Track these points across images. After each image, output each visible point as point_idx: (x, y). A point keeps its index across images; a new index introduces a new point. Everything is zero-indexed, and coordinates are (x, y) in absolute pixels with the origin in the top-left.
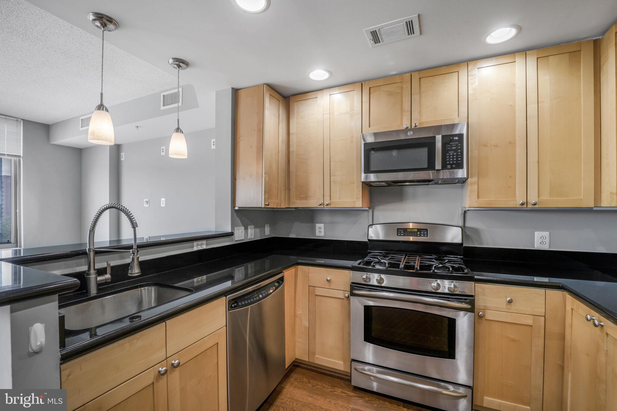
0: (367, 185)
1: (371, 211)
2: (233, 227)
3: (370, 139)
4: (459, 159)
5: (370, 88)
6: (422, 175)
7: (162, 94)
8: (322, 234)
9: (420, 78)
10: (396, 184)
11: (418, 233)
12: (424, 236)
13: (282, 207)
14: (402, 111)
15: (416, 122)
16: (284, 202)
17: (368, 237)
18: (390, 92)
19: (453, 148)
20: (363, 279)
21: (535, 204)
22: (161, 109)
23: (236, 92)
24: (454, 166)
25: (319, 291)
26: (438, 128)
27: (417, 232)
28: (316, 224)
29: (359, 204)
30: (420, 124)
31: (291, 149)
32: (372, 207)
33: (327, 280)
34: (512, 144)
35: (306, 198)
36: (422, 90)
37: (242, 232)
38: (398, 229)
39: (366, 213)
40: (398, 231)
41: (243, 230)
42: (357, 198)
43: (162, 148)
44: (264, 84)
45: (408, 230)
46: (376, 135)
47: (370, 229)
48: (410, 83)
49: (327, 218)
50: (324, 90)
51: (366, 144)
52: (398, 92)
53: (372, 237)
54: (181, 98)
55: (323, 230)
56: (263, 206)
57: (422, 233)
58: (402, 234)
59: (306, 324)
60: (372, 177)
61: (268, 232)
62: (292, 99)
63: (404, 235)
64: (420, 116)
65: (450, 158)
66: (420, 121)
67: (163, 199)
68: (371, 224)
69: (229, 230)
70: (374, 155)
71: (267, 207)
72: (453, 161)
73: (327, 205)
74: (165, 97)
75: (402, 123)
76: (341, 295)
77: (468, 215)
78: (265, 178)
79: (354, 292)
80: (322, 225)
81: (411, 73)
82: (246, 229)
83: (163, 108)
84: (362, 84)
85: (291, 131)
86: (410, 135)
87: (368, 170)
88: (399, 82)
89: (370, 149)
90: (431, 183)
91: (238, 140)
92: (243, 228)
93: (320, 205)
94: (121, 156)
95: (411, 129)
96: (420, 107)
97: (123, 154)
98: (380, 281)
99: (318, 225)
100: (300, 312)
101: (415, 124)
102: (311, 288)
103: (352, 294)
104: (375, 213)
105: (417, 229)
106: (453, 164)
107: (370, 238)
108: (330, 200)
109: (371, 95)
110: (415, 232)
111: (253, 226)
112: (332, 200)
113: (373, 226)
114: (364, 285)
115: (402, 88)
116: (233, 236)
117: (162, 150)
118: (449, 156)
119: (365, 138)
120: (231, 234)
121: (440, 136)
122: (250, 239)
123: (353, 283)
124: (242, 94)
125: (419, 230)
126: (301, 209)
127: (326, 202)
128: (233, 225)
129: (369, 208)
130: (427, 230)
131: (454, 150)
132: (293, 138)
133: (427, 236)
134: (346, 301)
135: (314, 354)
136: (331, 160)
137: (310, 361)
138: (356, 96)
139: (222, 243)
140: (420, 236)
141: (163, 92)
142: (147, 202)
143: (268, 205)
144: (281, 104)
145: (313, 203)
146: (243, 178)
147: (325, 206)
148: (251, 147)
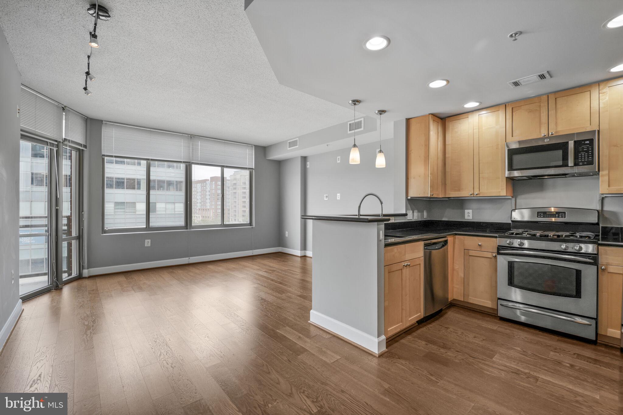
0: (510, 179)
1: (514, 199)
2: (406, 211)
3: (514, 146)
4: (591, 158)
5: (512, 108)
6: (558, 171)
7: (349, 123)
8: (471, 218)
9: (556, 98)
10: (536, 178)
11: (557, 215)
12: (562, 217)
13: (440, 197)
14: (540, 123)
15: (552, 131)
16: (441, 193)
17: (511, 219)
18: (530, 110)
19: (585, 150)
20: (507, 243)
22: (348, 133)
23: (408, 120)
24: (585, 163)
25: (472, 253)
26: (571, 136)
27: (555, 215)
28: (466, 210)
29: (503, 193)
30: (556, 132)
31: (447, 156)
32: (515, 195)
33: (479, 245)
35: (459, 190)
36: (558, 106)
37: (411, 214)
38: (538, 212)
39: (509, 201)
40: (538, 214)
41: (412, 213)
42: (501, 189)
43: (338, 157)
44: (429, 114)
45: (547, 213)
46: (520, 142)
47: (513, 213)
48: (547, 102)
49: (475, 205)
50: (474, 112)
51: (509, 150)
52: (537, 110)
53: (514, 218)
54: (363, 125)
55: (471, 215)
56: (429, 196)
57: (561, 215)
58: (541, 216)
59: (461, 275)
60: (516, 174)
61: (425, 216)
62: (447, 120)
63: (544, 217)
64: (556, 126)
65: (581, 157)
66: (556, 130)
67: (338, 194)
68: (514, 209)
69: (404, 212)
70: (516, 157)
71: (432, 196)
72: (585, 159)
73: (477, 195)
74: (351, 125)
75: (540, 132)
76: (489, 255)
77: (604, 200)
78: (430, 177)
79: (500, 252)
80: (470, 211)
81: (548, 95)
82: (413, 212)
83: (349, 132)
84: (506, 105)
85: (447, 143)
86: (547, 141)
87: (511, 168)
88: (538, 102)
89: (512, 153)
90: (566, 176)
91: (410, 152)
92: (412, 211)
93: (471, 195)
94: (307, 165)
95: (548, 137)
96: (556, 120)
97: (308, 163)
98: (521, 244)
99: (466, 211)
100: (457, 267)
101: (552, 133)
102: (466, 251)
103: (499, 253)
104: (517, 200)
105: (556, 212)
106: (585, 161)
107: (513, 219)
108: (479, 191)
109: (514, 113)
110: (553, 215)
111: (417, 211)
112: (480, 191)
113: (516, 210)
114: (507, 247)
115: (540, 106)
116: (406, 216)
117: (338, 159)
118: (581, 155)
119: (508, 145)
120: (406, 215)
121: (573, 142)
122: (415, 219)
123: (499, 246)
124: (413, 122)
125: (558, 213)
126: (452, 198)
127: (476, 193)
128: (406, 210)
129: (512, 197)
130: (565, 213)
131: (585, 151)
132: (449, 149)
133: (565, 217)
134: (493, 260)
135: (468, 296)
136: (480, 162)
137: (465, 301)
138: (501, 114)
139: (401, 220)
140: (559, 217)
141: (349, 121)
142: (327, 196)
143: (432, 195)
144: (439, 125)
145: (465, 193)
146: (414, 178)
147: (475, 196)
148: (420, 157)
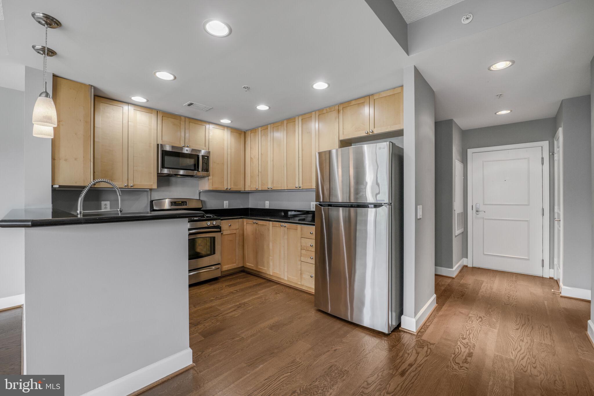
0: (161, 175)
3: (168, 148)
4: (207, 167)
5: (162, 116)
6: (190, 173)
8: (108, 209)
9: (189, 122)
12: (185, 205)
14: (180, 136)
18: (174, 123)
21: (230, 189)
23: (54, 78)
29: (154, 186)
30: (189, 146)
31: (96, 139)
34: (223, 164)
36: (190, 128)
40: (171, 203)
42: (153, 183)
45: (177, 203)
46: (173, 147)
48: (185, 123)
51: (163, 151)
52: (178, 125)
55: (109, 206)
60: (166, 171)
64: (189, 142)
65: (204, 166)
66: (189, 144)
70: (167, 158)
73: (132, 186)
75: (180, 143)
77: (201, 194)
80: (108, 203)
81: (185, 117)
85: (96, 125)
87: (163, 167)
88: (179, 119)
89: (166, 154)
93: (126, 186)
96: (189, 137)
99: (103, 203)
101: (187, 145)
104: (152, 193)
105: (181, 202)
106: (205, 169)
108: (134, 183)
109: (163, 121)
119: (163, 146)
121: (201, 155)
125: (183, 202)
127: (130, 185)
130: (186, 202)
131: (205, 163)
133: (187, 205)
136: (134, 155)
140: (183, 205)
146: (66, 160)
147: (129, 187)
148: (76, 134)
